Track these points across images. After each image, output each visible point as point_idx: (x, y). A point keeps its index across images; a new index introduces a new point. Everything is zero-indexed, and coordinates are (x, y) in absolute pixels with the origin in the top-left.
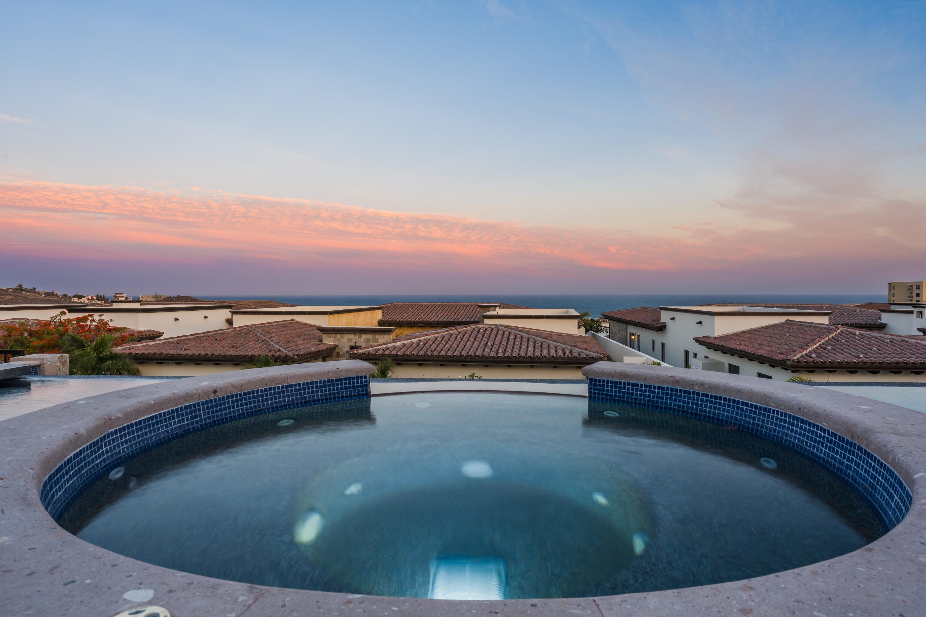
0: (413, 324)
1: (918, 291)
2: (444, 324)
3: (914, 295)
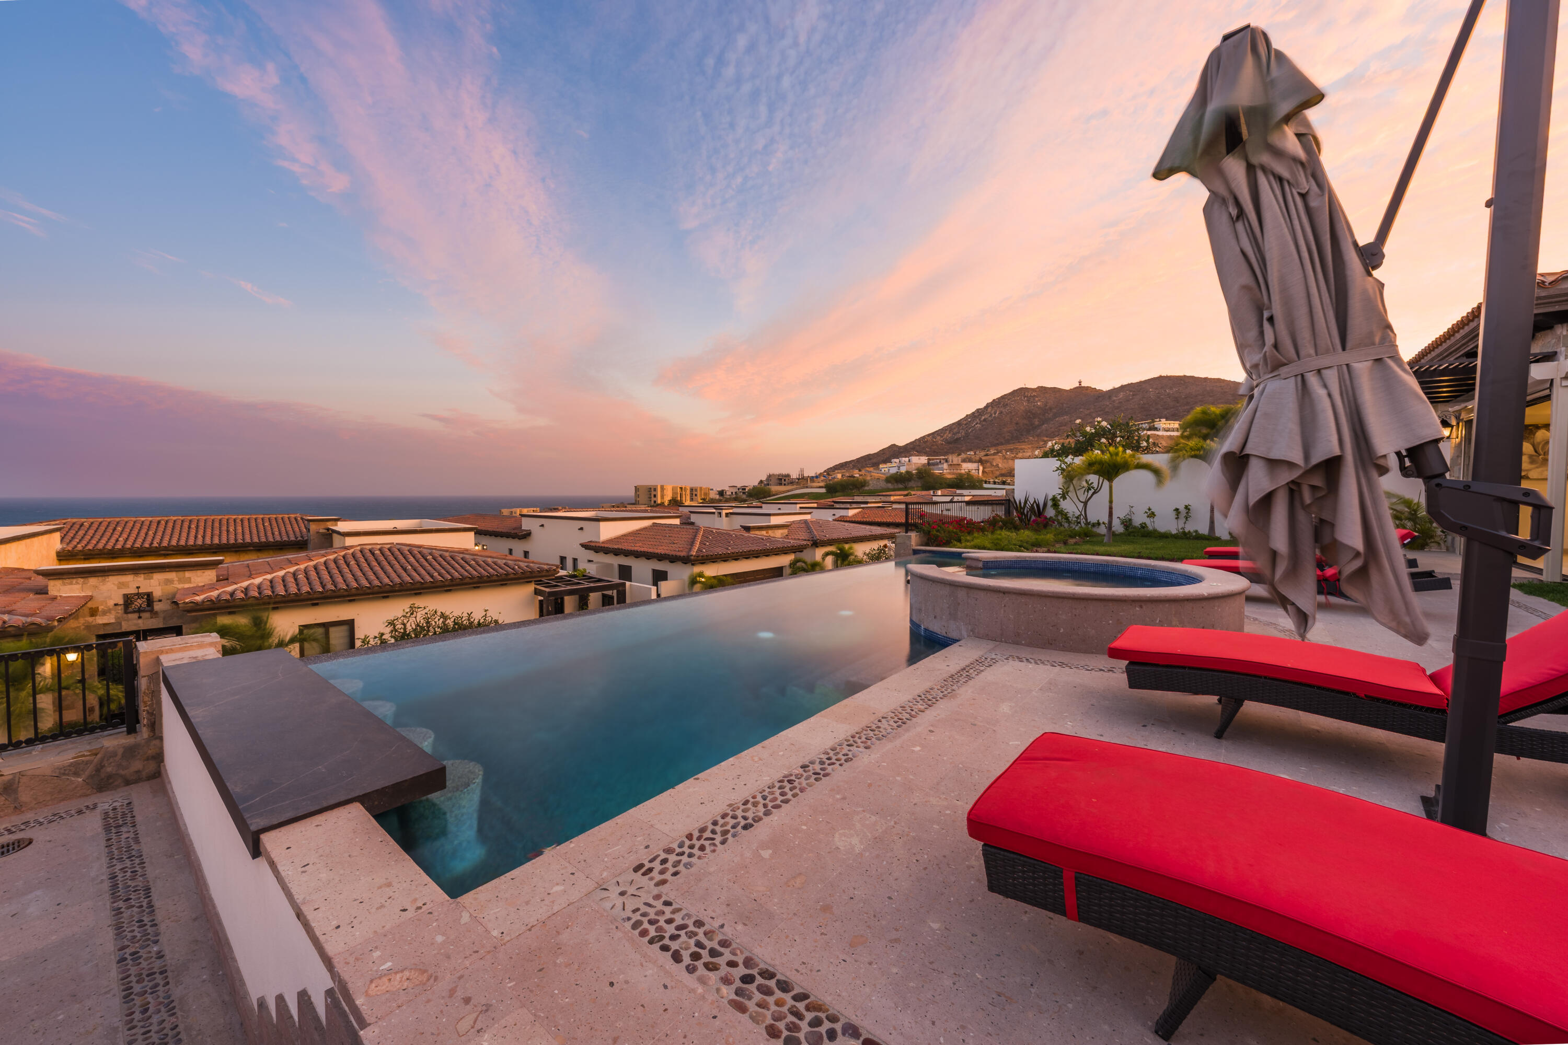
0: (148, 552)
1: (654, 493)
2: (216, 549)
3: (652, 496)
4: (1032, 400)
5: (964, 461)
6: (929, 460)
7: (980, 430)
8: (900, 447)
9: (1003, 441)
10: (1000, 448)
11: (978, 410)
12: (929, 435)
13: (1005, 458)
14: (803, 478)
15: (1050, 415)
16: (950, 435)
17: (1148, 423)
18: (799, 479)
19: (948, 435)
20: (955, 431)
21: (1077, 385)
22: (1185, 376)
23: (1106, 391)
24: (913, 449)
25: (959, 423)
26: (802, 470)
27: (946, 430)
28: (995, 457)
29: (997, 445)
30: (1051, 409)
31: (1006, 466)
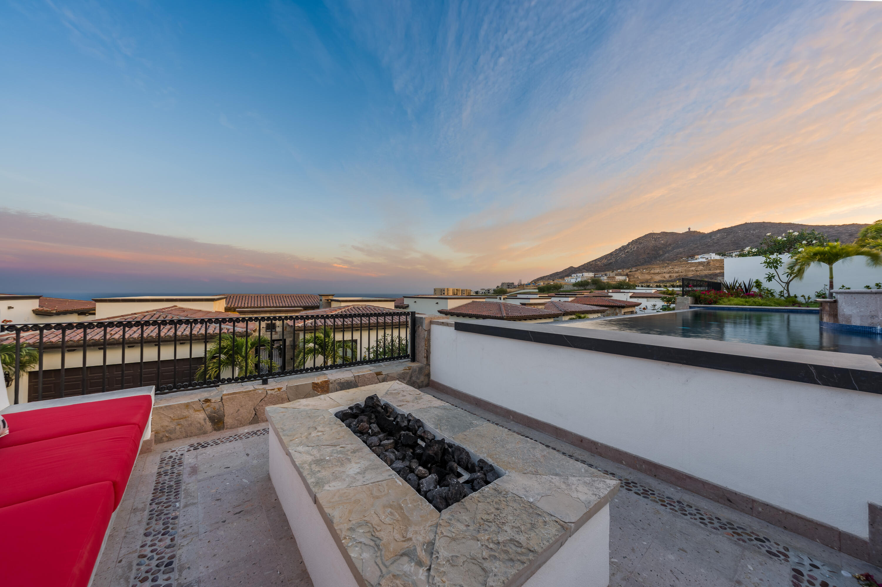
1: (444, 292)
4: (657, 240)
5: (617, 275)
6: (595, 274)
7: (625, 257)
8: (575, 268)
9: (639, 263)
10: (638, 267)
11: (623, 247)
12: (593, 261)
13: (643, 273)
14: (521, 285)
15: (670, 248)
16: (606, 261)
17: (739, 251)
18: (519, 285)
19: (605, 261)
20: (609, 258)
21: (688, 230)
22: (764, 222)
23: (708, 234)
24: (584, 269)
25: (611, 254)
26: (520, 281)
27: (603, 258)
28: (636, 272)
29: (636, 266)
30: (670, 245)
31: (643, 278)
